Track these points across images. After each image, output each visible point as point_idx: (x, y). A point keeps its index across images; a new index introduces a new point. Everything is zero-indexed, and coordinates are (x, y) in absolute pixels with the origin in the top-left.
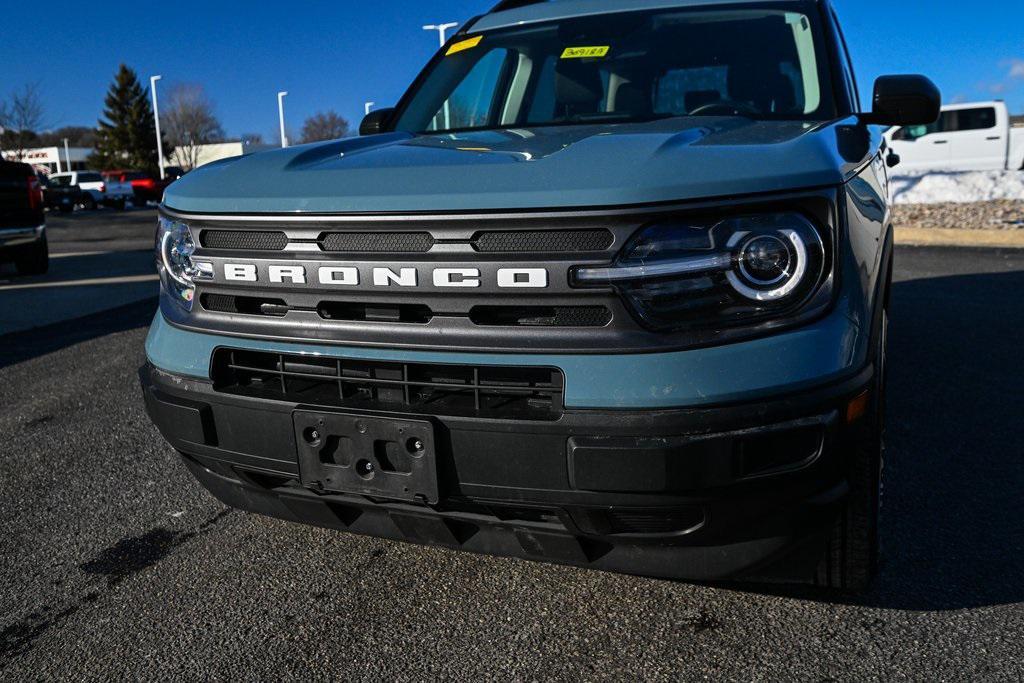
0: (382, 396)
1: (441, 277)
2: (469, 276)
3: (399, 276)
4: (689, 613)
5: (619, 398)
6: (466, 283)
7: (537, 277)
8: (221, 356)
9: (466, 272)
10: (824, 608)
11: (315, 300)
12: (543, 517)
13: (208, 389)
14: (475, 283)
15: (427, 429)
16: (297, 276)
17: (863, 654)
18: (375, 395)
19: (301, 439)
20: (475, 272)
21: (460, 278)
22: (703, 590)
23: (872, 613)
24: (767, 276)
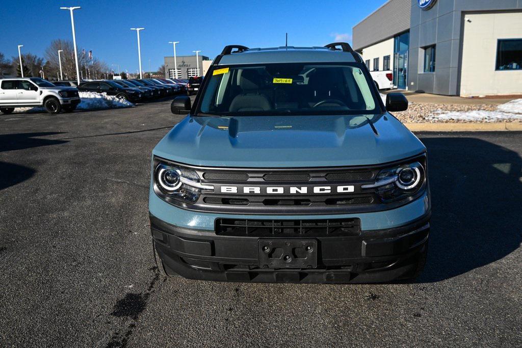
0: (285, 231)
1: (317, 190)
2: (328, 189)
3: (301, 190)
4: (367, 294)
5: (379, 226)
6: (326, 192)
7: (351, 189)
8: (217, 221)
9: (326, 188)
10: (406, 286)
11: (263, 199)
12: (342, 267)
13: (214, 234)
14: (329, 191)
15: (315, 242)
16: (257, 190)
17: (426, 299)
18: (282, 231)
19: (261, 250)
20: (329, 188)
21: (324, 190)
22: (365, 286)
23: (422, 285)
24: (408, 182)
